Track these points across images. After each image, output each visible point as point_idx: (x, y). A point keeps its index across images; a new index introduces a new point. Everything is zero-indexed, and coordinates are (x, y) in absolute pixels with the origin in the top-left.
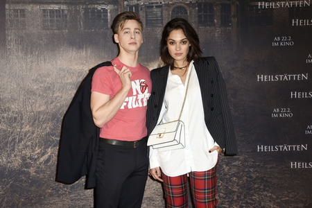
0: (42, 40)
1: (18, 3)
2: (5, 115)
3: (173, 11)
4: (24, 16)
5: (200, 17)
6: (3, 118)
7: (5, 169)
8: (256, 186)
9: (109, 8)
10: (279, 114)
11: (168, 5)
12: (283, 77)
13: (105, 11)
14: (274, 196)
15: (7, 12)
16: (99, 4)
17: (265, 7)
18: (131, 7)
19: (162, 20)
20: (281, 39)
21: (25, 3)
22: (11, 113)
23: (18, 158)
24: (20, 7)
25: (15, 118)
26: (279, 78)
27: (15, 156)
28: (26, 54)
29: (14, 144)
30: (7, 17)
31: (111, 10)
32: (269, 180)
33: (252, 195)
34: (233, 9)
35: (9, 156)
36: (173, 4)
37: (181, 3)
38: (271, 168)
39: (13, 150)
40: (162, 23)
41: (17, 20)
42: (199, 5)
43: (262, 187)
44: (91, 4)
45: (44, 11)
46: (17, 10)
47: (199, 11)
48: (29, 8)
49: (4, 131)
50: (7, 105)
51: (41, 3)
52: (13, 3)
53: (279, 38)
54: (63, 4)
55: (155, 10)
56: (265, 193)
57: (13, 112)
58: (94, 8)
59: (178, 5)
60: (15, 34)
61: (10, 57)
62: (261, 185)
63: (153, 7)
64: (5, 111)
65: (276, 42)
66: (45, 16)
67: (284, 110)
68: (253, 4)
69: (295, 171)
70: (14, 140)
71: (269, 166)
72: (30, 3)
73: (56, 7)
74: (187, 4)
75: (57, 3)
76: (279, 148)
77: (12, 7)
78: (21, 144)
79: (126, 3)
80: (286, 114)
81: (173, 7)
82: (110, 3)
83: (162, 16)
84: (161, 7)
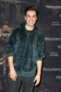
3: (10, 6)
5: (21, 10)
8: (42, 86)
10: (53, 54)
11: (7, 3)
12: (55, 39)
14: (49, 91)
17: (49, 8)
19: (4, 9)
20: (55, 22)
26: (54, 39)
32: (47, 84)
33: (40, 91)
36: (10, 3)
37: (13, 2)
38: (48, 78)
40: (4, 11)
42: (22, 4)
43: (44, 87)
47: (22, 7)
53: (54, 22)
55: (1, 4)
56: (46, 90)
59: (12, 3)
62: (44, 86)
65: (53, 23)
67: (55, 53)
68: (45, 6)
69: (58, 80)
71: (48, 77)
74: (16, 3)
76: (52, 70)
80: (56, 55)
81: (10, 4)
83: (4, 8)
84: (4, 3)
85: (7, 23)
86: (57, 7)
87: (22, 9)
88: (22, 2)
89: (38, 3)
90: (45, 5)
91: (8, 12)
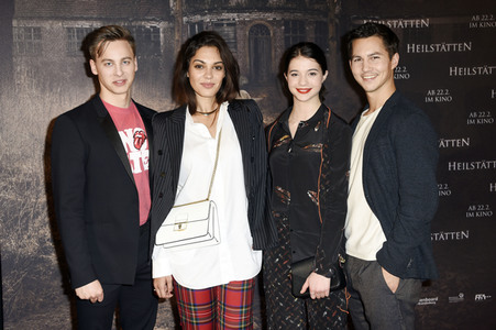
0: (66, 71)
1: (31, 18)
2: (14, 179)
3: (251, 31)
4: (40, 37)
5: (287, 39)
6: (11, 183)
7: (14, 256)
9: (161, 26)
11: (243, 22)
13: (156, 30)
15: (15, 32)
16: (148, 20)
18: (193, 25)
19: (235, 43)
21: (41, 18)
22: (21, 177)
23: (33, 240)
24: (33, 24)
25: (29, 184)
27: (29, 237)
28: (43, 91)
29: (27, 222)
30: (15, 39)
31: (164, 29)
34: (331, 29)
35: (20, 237)
36: (250, 22)
37: (262, 19)
39: (26, 229)
40: (236, 47)
41: (30, 43)
42: (286, 23)
44: (137, 20)
45: (69, 29)
46: (30, 29)
47: (286, 31)
48: (47, 25)
49: (13, 202)
50: (16, 165)
51: (64, 19)
52: (23, 18)
54: (96, 19)
55: (226, 29)
57: (25, 174)
58: (140, 27)
59: (257, 22)
60: (26, 62)
61: (21, 95)
63: (223, 25)
64: (13, 173)
66: (70, 36)
68: (357, 22)
70: (26, 214)
72: (48, 18)
73: (86, 25)
74: (269, 22)
75: (86, 19)
77: (23, 24)
78: (36, 221)
79: (185, 19)
81: (250, 25)
82: (163, 19)
83: (235, 38)
84: (234, 25)
85: (245, 82)
86: (395, 22)
87: (289, 37)
88: (288, 16)
89: (336, 16)
90: (358, 18)
91: (247, 49)
